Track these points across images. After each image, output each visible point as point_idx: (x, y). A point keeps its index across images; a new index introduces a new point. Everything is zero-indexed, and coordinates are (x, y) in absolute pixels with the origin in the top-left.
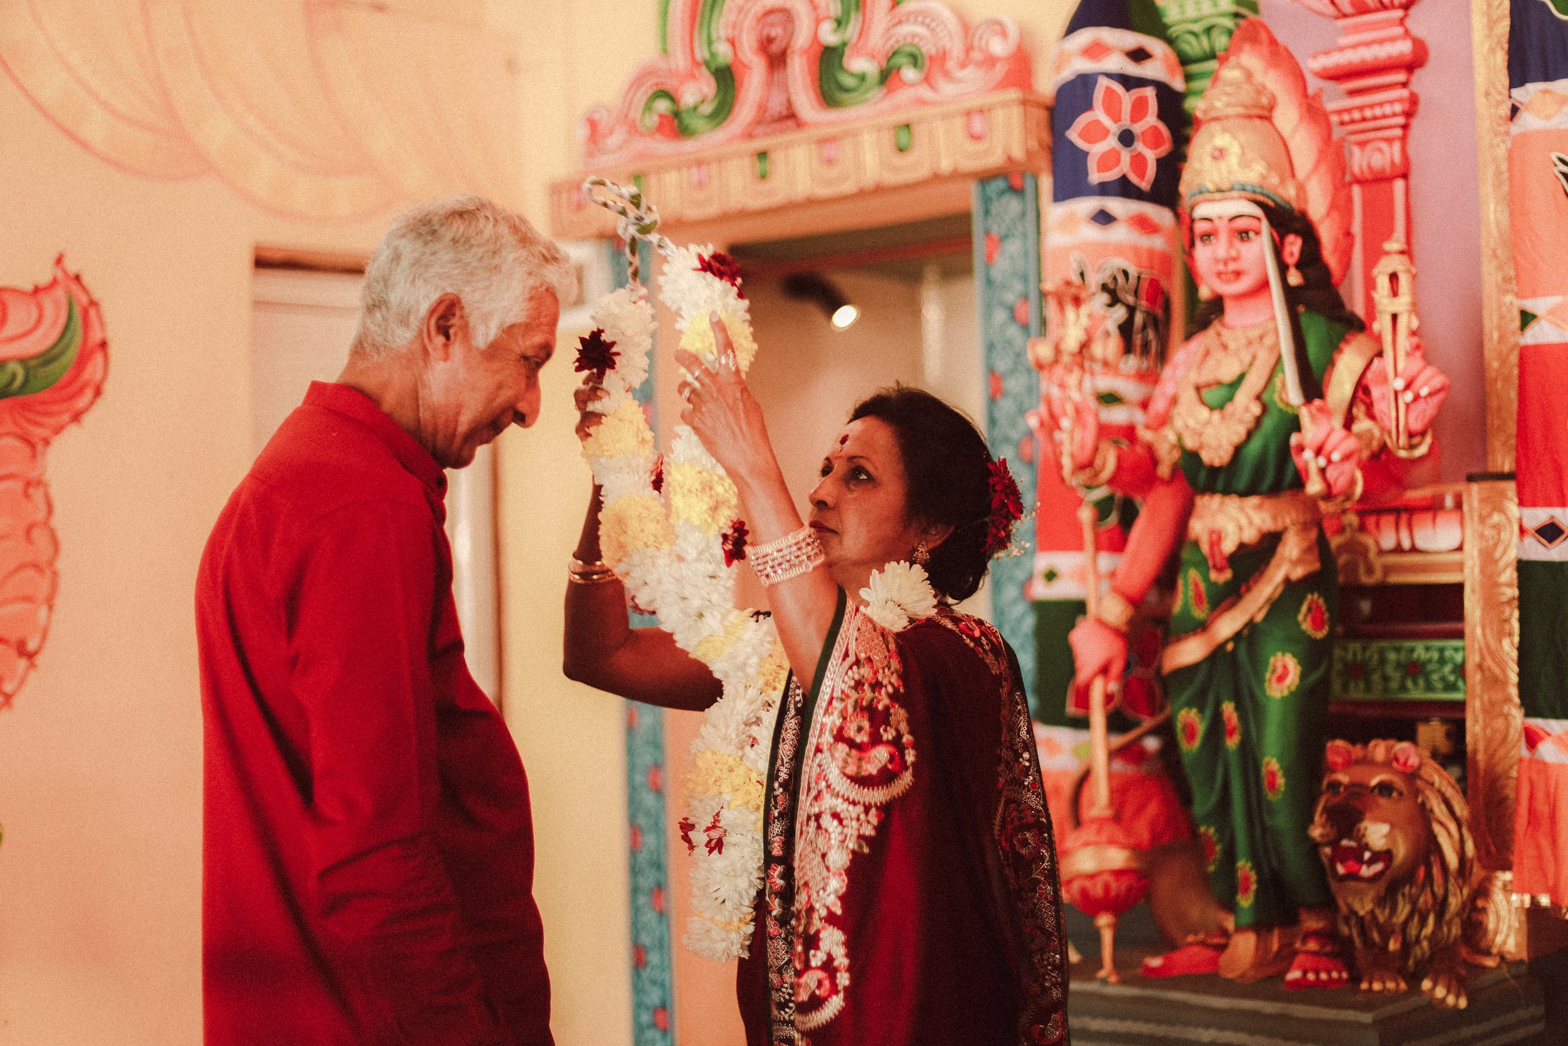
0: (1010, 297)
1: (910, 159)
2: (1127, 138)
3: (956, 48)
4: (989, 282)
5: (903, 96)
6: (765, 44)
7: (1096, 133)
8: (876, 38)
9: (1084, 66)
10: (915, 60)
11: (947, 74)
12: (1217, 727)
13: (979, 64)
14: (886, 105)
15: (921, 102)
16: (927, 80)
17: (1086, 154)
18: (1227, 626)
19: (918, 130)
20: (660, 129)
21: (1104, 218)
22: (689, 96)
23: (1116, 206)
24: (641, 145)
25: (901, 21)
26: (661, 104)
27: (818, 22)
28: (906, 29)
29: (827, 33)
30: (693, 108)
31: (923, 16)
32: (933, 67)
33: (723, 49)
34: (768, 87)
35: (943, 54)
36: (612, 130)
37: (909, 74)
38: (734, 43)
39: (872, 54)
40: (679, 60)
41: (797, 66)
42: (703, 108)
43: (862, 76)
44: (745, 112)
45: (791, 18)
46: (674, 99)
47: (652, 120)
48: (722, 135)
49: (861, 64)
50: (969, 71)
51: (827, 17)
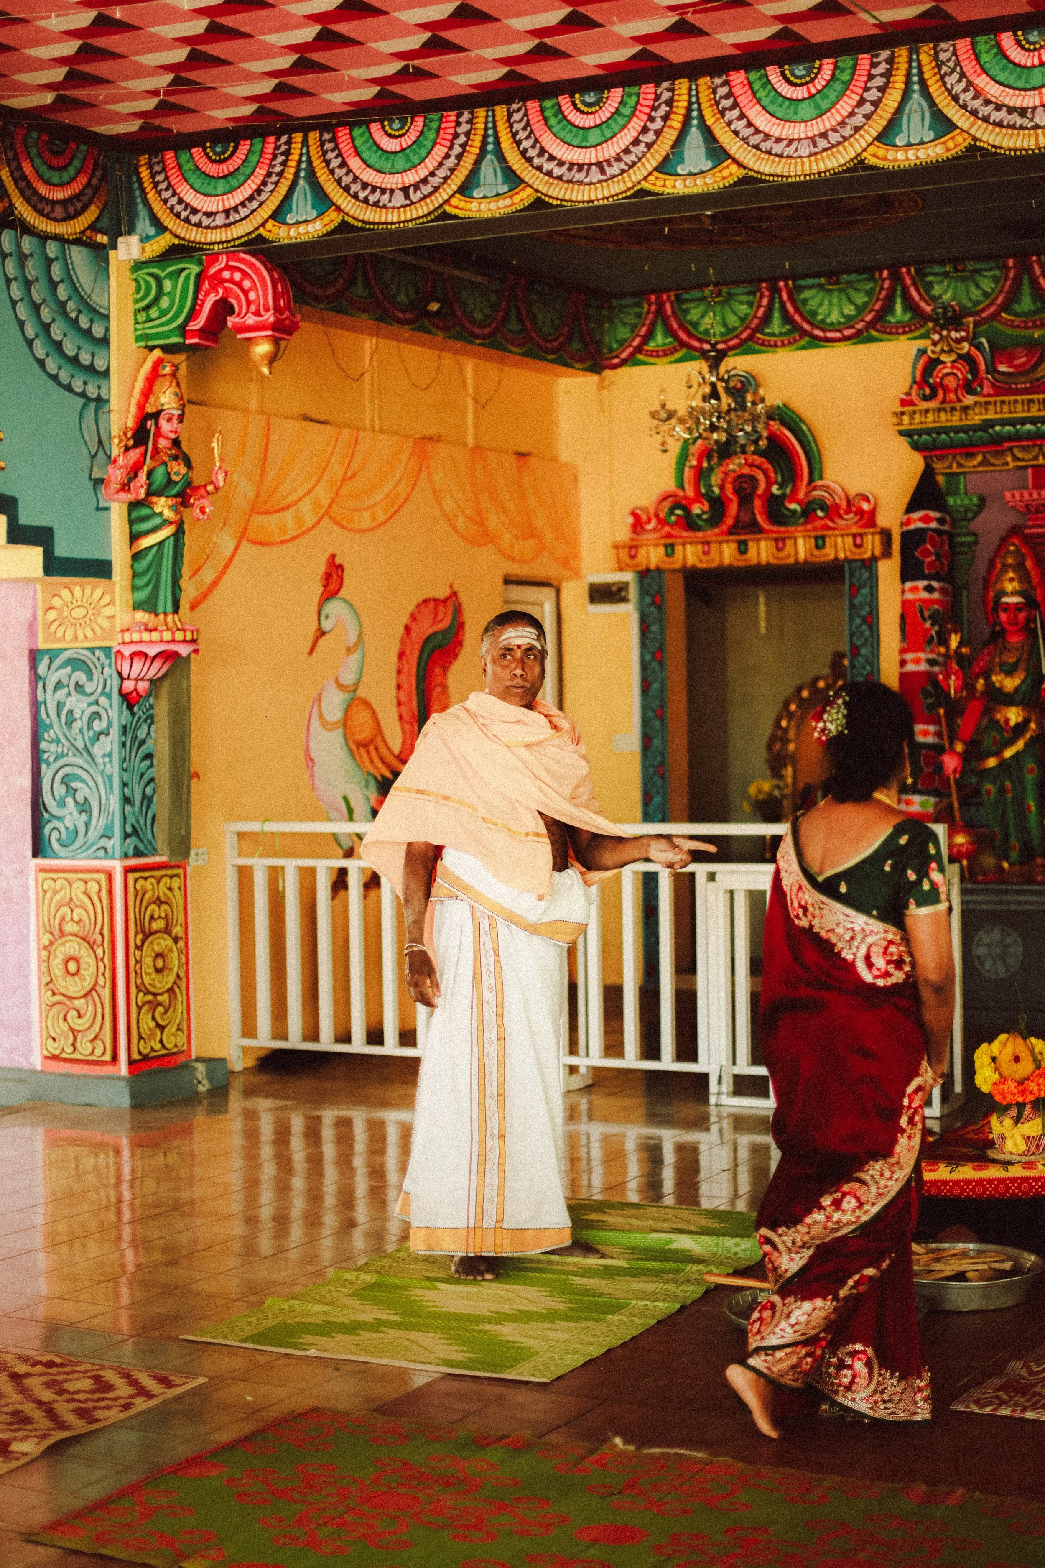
0: (863, 613)
1: (822, 552)
2: (938, 556)
3: (844, 504)
4: (852, 605)
5: (818, 524)
6: (737, 491)
7: (927, 553)
8: (801, 495)
9: (920, 525)
10: (822, 509)
11: (840, 516)
12: (1002, 791)
13: (856, 514)
14: (809, 527)
15: (828, 528)
16: (828, 516)
17: (922, 563)
18: (1008, 753)
19: (828, 541)
20: (677, 523)
21: (929, 589)
22: (696, 509)
23: (935, 584)
24: (667, 529)
25: (814, 489)
26: (679, 512)
27: (769, 484)
28: (817, 493)
29: (775, 489)
30: (699, 516)
31: (826, 488)
32: (832, 511)
33: (716, 490)
34: (739, 510)
35: (837, 507)
36: (649, 521)
37: (820, 513)
38: (722, 488)
39: (800, 502)
40: (690, 492)
41: (758, 503)
42: (705, 517)
43: (794, 512)
44: (729, 521)
45: (754, 480)
46: (687, 510)
47: (673, 518)
48: (716, 531)
49: (793, 506)
50: (851, 516)
51: (776, 483)
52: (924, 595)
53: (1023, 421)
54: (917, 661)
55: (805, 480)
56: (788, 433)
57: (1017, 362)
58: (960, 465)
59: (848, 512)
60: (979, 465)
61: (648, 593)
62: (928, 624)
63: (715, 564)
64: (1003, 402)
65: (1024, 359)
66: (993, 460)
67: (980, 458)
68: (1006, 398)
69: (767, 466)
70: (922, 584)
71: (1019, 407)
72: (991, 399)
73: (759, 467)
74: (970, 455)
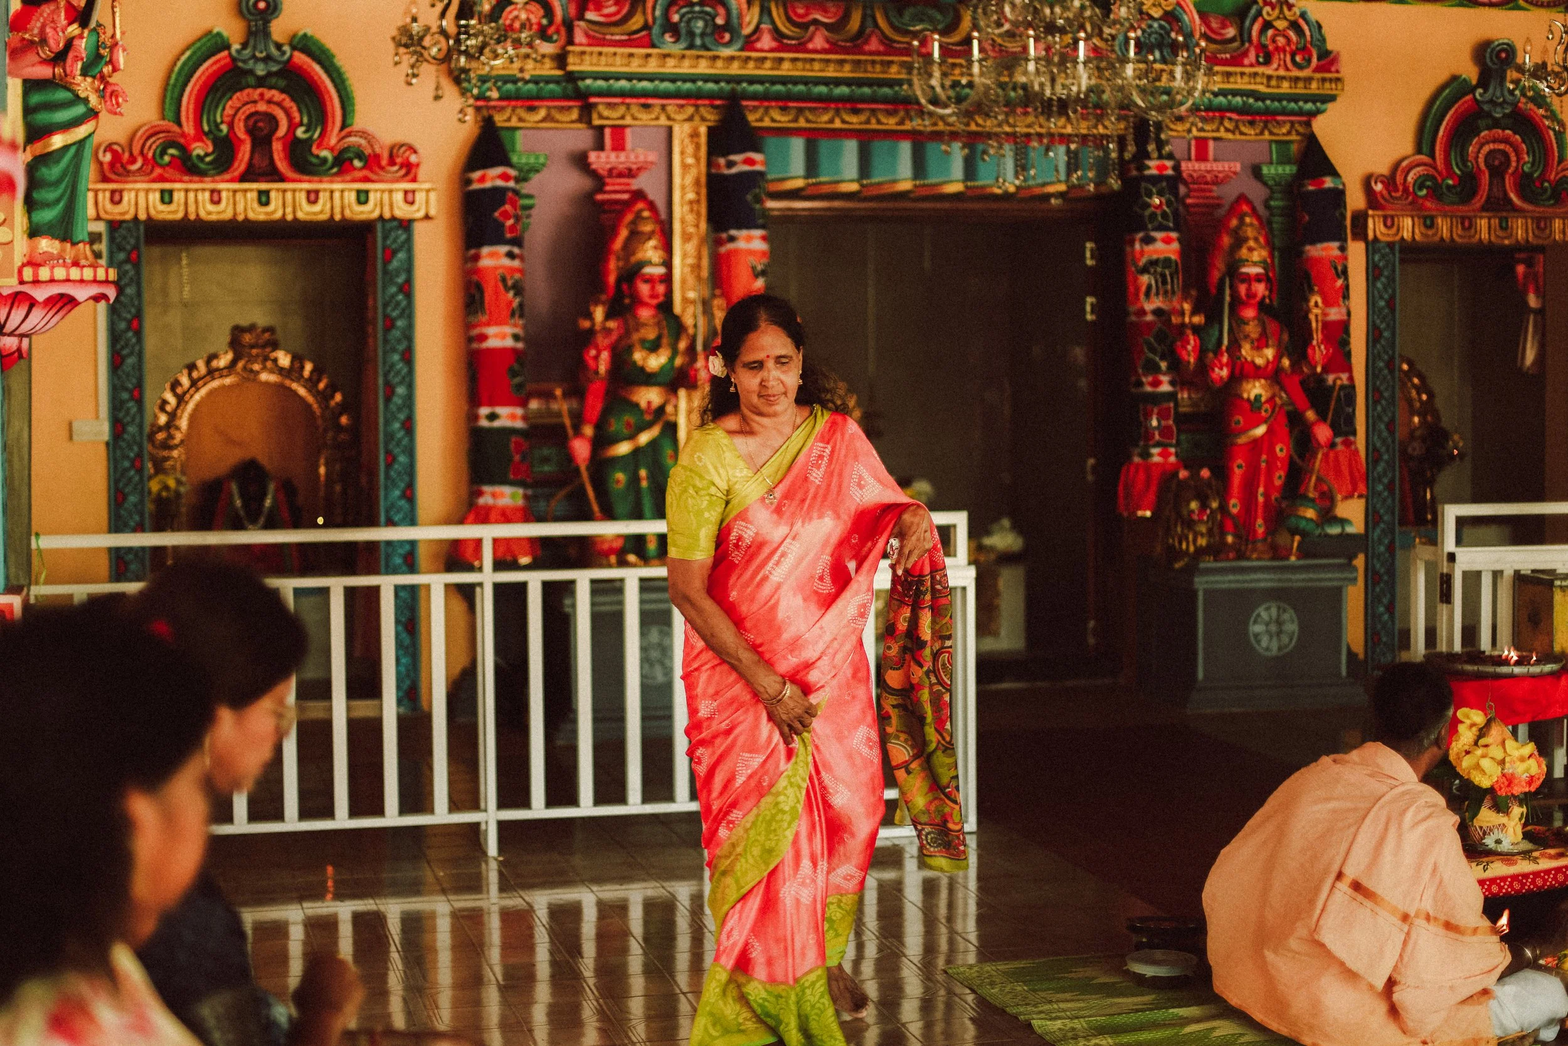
0: (399, 281)
1: (366, 208)
2: (517, 219)
3: (385, 154)
4: (386, 271)
5: (356, 175)
6: (250, 131)
7: (507, 216)
8: (333, 141)
9: (500, 183)
10: (359, 159)
11: (382, 168)
12: (634, 480)
13: (402, 166)
14: (346, 178)
15: (369, 180)
16: (368, 167)
17: (501, 225)
19: (370, 195)
20: (169, 164)
21: (510, 255)
22: (198, 149)
23: (516, 250)
24: (159, 171)
25: (349, 135)
26: (172, 151)
27: (292, 127)
28: (352, 139)
29: (300, 132)
30: (201, 158)
31: (363, 134)
32: (372, 162)
33: (224, 128)
34: (252, 152)
35: (377, 157)
36: (133, 160)
37: (357, 163)
38: (231, 125)
39: (332, 149)
40: (189, 128)
41: (277, 147)
42: (208, 159)
43: (325, 160)
44: (240, 166)
45: (273, 121)
46: (185, 150)
47: (167, 159)
48: (227, 176)
49: (325, 153)
50: (396, 168)
51: (301, 124)
52: (507, 262)
53: (618, 77)
54: (503, 337)
55: (338, 124)
56: (317, 68)
57: (606, 11)
58: (521, 120)
59: (392, 162)
60: (544, 120)
61: (121, 249)
62: (511, 294)
63: (228, 215)
64: (600, 54)
65: (613, 9)
66: (558, 116)
67: (542, 113)
68: (605, 50)
69: (288, 103)
70: (504, 249)
71: (618, 60)
72: (588, 49)
73: (279, 104)
74: (532, 109)
